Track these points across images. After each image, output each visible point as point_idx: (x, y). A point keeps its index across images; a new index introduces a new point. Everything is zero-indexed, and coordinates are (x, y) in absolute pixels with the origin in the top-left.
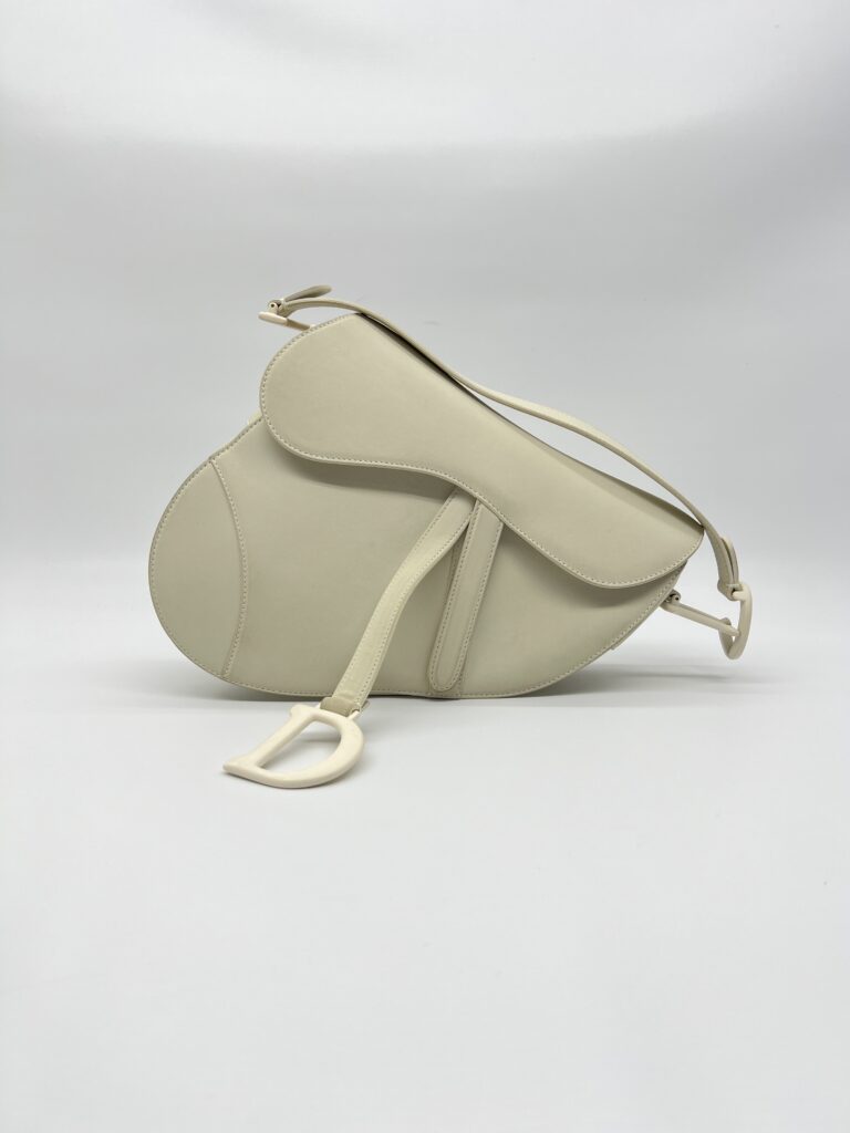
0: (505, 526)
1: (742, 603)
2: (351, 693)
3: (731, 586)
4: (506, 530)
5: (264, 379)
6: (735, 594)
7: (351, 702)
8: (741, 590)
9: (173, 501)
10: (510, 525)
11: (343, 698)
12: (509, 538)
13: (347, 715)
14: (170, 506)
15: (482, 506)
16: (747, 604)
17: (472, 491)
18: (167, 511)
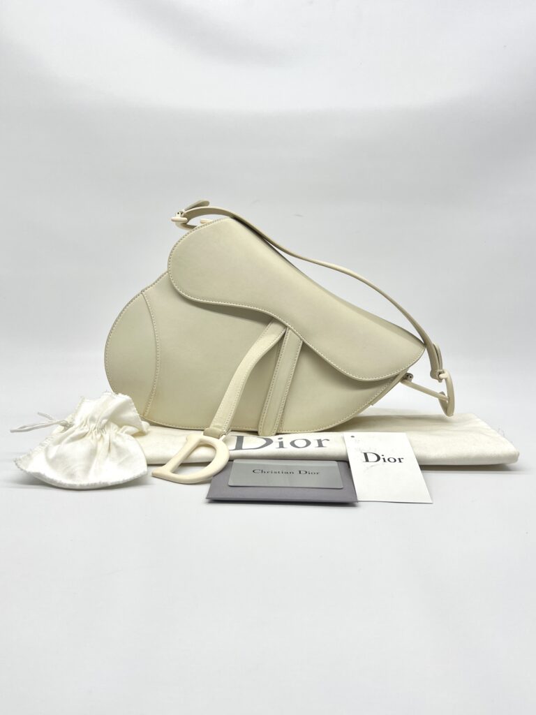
0: (304, 343)
1: (446, 379)
2: (220, 425)
3: (439, 371)
4: (304, 344)
5: (170, 255)
6: (441, 376)
7: (220, 430)
8: (444, 372)
9: (120, 315)
10: (306, 342)
11: (215, 428)
12: (305, 349)
13: (219, 438)
14: (118, 318)
15: (290, 331)
16: (449, 380)
17: (284, 322)
18: (116, 321)
